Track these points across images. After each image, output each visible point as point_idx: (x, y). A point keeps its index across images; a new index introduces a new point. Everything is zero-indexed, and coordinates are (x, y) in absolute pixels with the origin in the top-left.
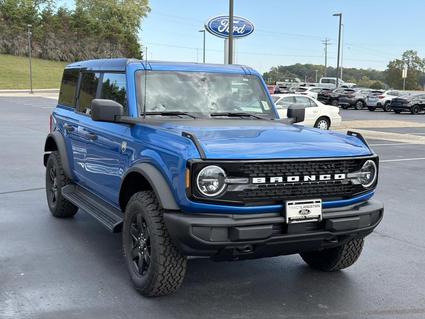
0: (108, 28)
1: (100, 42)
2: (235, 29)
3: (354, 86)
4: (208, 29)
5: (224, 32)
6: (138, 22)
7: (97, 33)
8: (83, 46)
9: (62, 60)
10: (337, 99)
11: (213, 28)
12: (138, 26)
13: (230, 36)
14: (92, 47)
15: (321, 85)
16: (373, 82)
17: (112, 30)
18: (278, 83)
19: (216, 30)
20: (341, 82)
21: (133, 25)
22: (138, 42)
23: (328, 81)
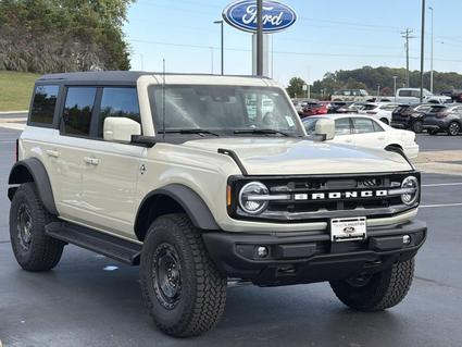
0: (77, 19)
1: (65, 41)
2: (267, 18)
3: (447, 101)
4: (227, 19)
5: (251, 24)
6: (123, 9)
7: (61, 28)
8: (41, 47)
9: (8, 69)
10: (420, 119)
11: (234, 19)
12: (122, 15)
13: (259, 28)
14: (54, 49)
15: (397, 100)
17: (84, 23)
18: (333, 97)
19: (240, 20)
21: (114, 14)
22: (124, 40)
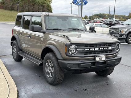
16: (124, 19)
20: (115, 19)
23: (111, 19)
